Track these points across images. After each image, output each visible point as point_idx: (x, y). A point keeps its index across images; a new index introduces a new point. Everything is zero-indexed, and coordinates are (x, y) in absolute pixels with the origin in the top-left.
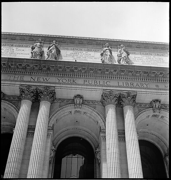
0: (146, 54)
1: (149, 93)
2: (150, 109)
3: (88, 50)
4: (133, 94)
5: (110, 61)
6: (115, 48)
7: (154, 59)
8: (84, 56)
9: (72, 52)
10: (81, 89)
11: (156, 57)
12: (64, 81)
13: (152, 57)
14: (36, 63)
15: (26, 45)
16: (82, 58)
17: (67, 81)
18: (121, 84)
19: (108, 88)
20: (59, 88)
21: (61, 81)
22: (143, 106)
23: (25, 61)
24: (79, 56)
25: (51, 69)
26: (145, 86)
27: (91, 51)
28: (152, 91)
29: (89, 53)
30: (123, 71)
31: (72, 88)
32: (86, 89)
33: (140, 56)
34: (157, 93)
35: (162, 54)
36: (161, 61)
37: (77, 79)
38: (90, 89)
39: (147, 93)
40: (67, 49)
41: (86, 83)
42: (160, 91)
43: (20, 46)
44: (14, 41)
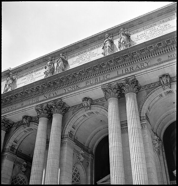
0: (150, 27)
1: (150, 71)
2: (159, 87)
3: (92, 49)
4: (131, 80)
5: (109, 52)
6: (116, 35)
7: (159, 28)
8: (88, 57)
9: (77, 57)
10: (83, 92)
11: (161, 25)
12: (70, 89)
13: (156, 27)
14: (43, 83)
15: (41, 67)
16: (86, 59)
17: (72, 88)
18: (120, 72)
19: (108, 82)
20: (65, 98)
21: (67, 91)
22: (152, 86)
23: (35, 84)
24: (84, 58)
25: (57, 83)
26: (146, 65)
27: (94, 48)
28: (153, 68)
29: (92, 51)
30: (118, 58)
31: (76, 94)
32: (87, 91)
33: (143, 32)
34: (159, 68)
35: (168, 18)
36: (167, 27)
37: (80, 84)
38: (91, 89)
39: (148, 72)
40: (74, 56)
41: (87, 85)
42: (162, 65)
43: (37, 70)
44: (33, 68)
